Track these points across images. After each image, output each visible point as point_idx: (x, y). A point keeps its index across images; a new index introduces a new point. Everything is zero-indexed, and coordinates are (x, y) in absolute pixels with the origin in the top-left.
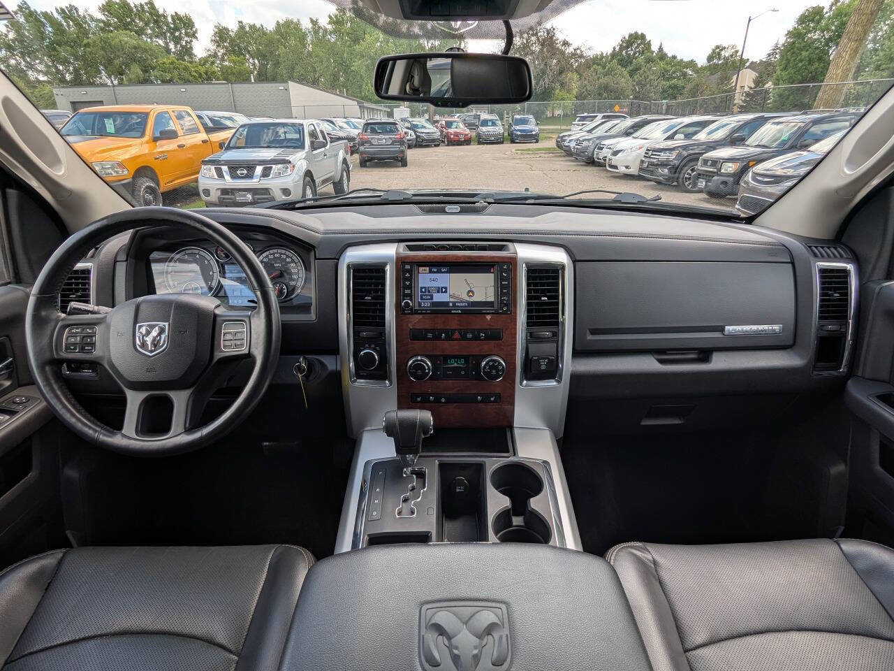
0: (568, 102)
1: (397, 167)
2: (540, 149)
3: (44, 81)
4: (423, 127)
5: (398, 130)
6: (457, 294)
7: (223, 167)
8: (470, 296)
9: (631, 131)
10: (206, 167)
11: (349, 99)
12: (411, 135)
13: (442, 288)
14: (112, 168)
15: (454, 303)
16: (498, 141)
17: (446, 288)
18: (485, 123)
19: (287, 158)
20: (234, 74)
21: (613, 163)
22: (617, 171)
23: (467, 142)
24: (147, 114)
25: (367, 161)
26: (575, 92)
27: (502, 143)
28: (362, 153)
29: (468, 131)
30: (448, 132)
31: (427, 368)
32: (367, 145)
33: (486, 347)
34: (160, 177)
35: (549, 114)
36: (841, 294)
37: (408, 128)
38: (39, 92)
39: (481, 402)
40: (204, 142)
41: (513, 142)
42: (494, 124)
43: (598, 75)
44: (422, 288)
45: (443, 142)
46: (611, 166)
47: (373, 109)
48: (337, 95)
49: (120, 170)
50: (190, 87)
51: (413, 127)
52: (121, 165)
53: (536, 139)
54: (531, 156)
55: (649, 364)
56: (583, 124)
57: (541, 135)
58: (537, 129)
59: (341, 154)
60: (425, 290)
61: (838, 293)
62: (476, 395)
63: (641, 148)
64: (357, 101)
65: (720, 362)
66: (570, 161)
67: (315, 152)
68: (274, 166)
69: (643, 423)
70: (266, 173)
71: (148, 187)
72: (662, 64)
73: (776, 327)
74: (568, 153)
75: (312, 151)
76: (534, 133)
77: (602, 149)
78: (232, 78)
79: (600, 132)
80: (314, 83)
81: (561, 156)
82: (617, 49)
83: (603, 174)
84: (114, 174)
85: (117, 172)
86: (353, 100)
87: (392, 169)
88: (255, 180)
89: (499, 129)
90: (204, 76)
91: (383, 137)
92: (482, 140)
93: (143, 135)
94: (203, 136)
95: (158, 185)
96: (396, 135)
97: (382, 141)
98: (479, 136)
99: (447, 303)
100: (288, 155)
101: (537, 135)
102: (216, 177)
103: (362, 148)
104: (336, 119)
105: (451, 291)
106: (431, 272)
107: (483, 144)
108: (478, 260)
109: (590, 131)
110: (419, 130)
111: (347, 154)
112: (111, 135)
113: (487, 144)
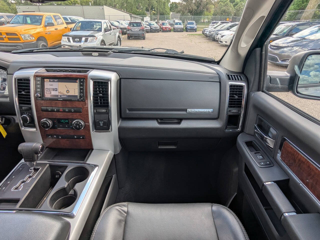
0: (210, 17)
1: (142, 40)
2: (196, 34)
3: (14, 3)
4: (153, 25)
5: (142, 26)
6: (62, 91)
7: (70, 38)
8: (68, 93)
9: (230, 28)
10: (64, 37)
11: (127, 13)
12: (149, 28)
13: (55, 89)
14: (29, 37)
15: (61, 96)
16: (181, 30)
17: (57, 89)
18: (177, 24)
19: (94, 35)
20: (84, 2)
21: (221, 40)
22: (222, 43)
23: (170, 31)
24: (42, 16)
25: (130, 37)
26: (212, 12)
27: (183, 32)
28: (128, 34)
29: (170, 27)
30: (163, 27)
31: (48, 124)
32: (130, 31)
33: (75, 115)
34: (48, 41)
35: (202, 21)
36: (239, 97)
37: (148, 25)
38: (12, 7)
39: (77, 138)
40: (65, 28)
41: (187, 31)
42: (180, 24)
43: (222, 6)
44: (46, 88)
45: (161, 31)
46: (220, 42)
47: (136, 17)
48: (122, 11)
49: (31, 38)
50: (67, 7)
51: (150, 25)
52: (32, 36)
53: (195, 30)
54: (193, 37)
55: (154, 124)
56: (213, 25)
57: (198, 29)
58: (196, 26)
59: (118, 34)
60: (48, 89)
61: (237, 96)
62: (74, 136)
63: (231, 35)
64: (129, 14)
65: (185, 124)
66: (207, 39)
67: (106, 33)
68: (89, 38)
69: (159, 147)
70: (86, 41)
71: (43, 45)
73: (211, 110)
74: (206, 36)
75: (105, 32)
76: (195, 28)
77: (218, 35)
78: (84, 4)
79: (218, 28)
80: (115, 7)
81: (203, 37)
83: (217, 45)
84: (29, 39)
85: (30, 38)
86: (128, 13)
87: (139, 41)
88: (82, 43)
89: (182, 26)
90: (73, 3)
91: (136, 28)
92: (175, 30)
93: (41, 24)
94: (65, 25)
95: (47, 44)
96: (141, 27)
97: (136, 29)
98: (174, 29)
99: (58, 96)
100: (95, 34)
101: (196, 29)
102: (68, 42)
103: (128, 32)
104: (120, 21)
105: (59, 90)
106: (50, 81)
107: (176, 32)
108: (70, 77)
109: (215, 28)
110: (152, 26)
111: (120, 34)
112: (29, 24)
113: (177, 32)
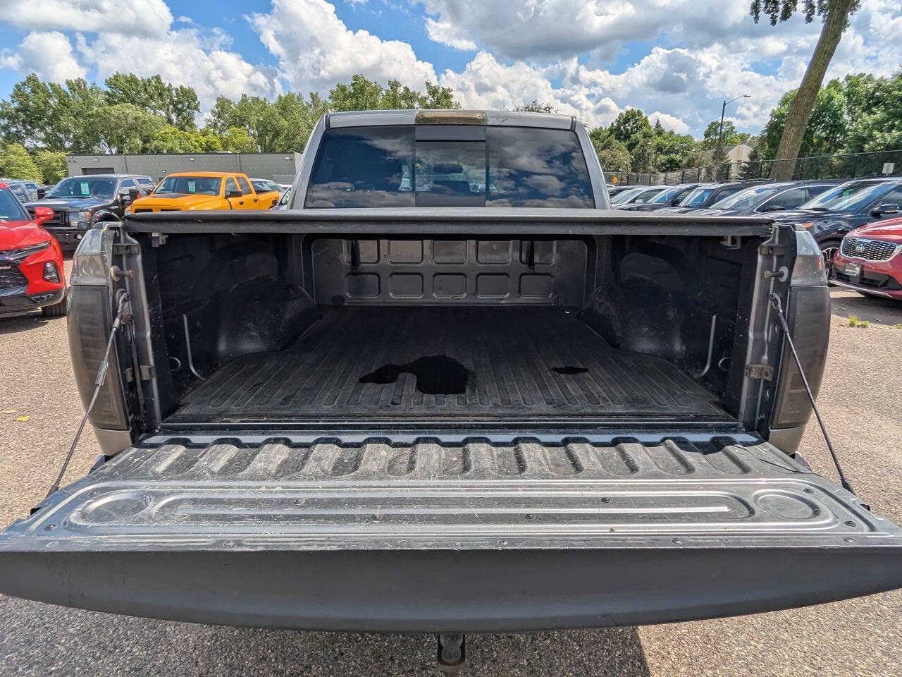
24: (220, 179)
72: (659, 139)
82: (615, 124)
90: (205, 146)
93: (217, 194)
